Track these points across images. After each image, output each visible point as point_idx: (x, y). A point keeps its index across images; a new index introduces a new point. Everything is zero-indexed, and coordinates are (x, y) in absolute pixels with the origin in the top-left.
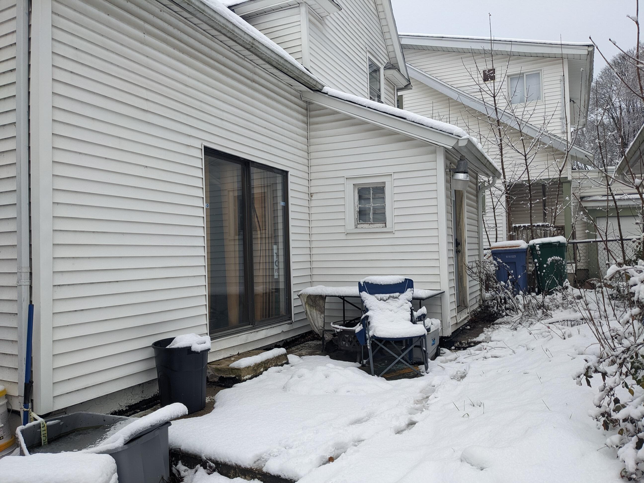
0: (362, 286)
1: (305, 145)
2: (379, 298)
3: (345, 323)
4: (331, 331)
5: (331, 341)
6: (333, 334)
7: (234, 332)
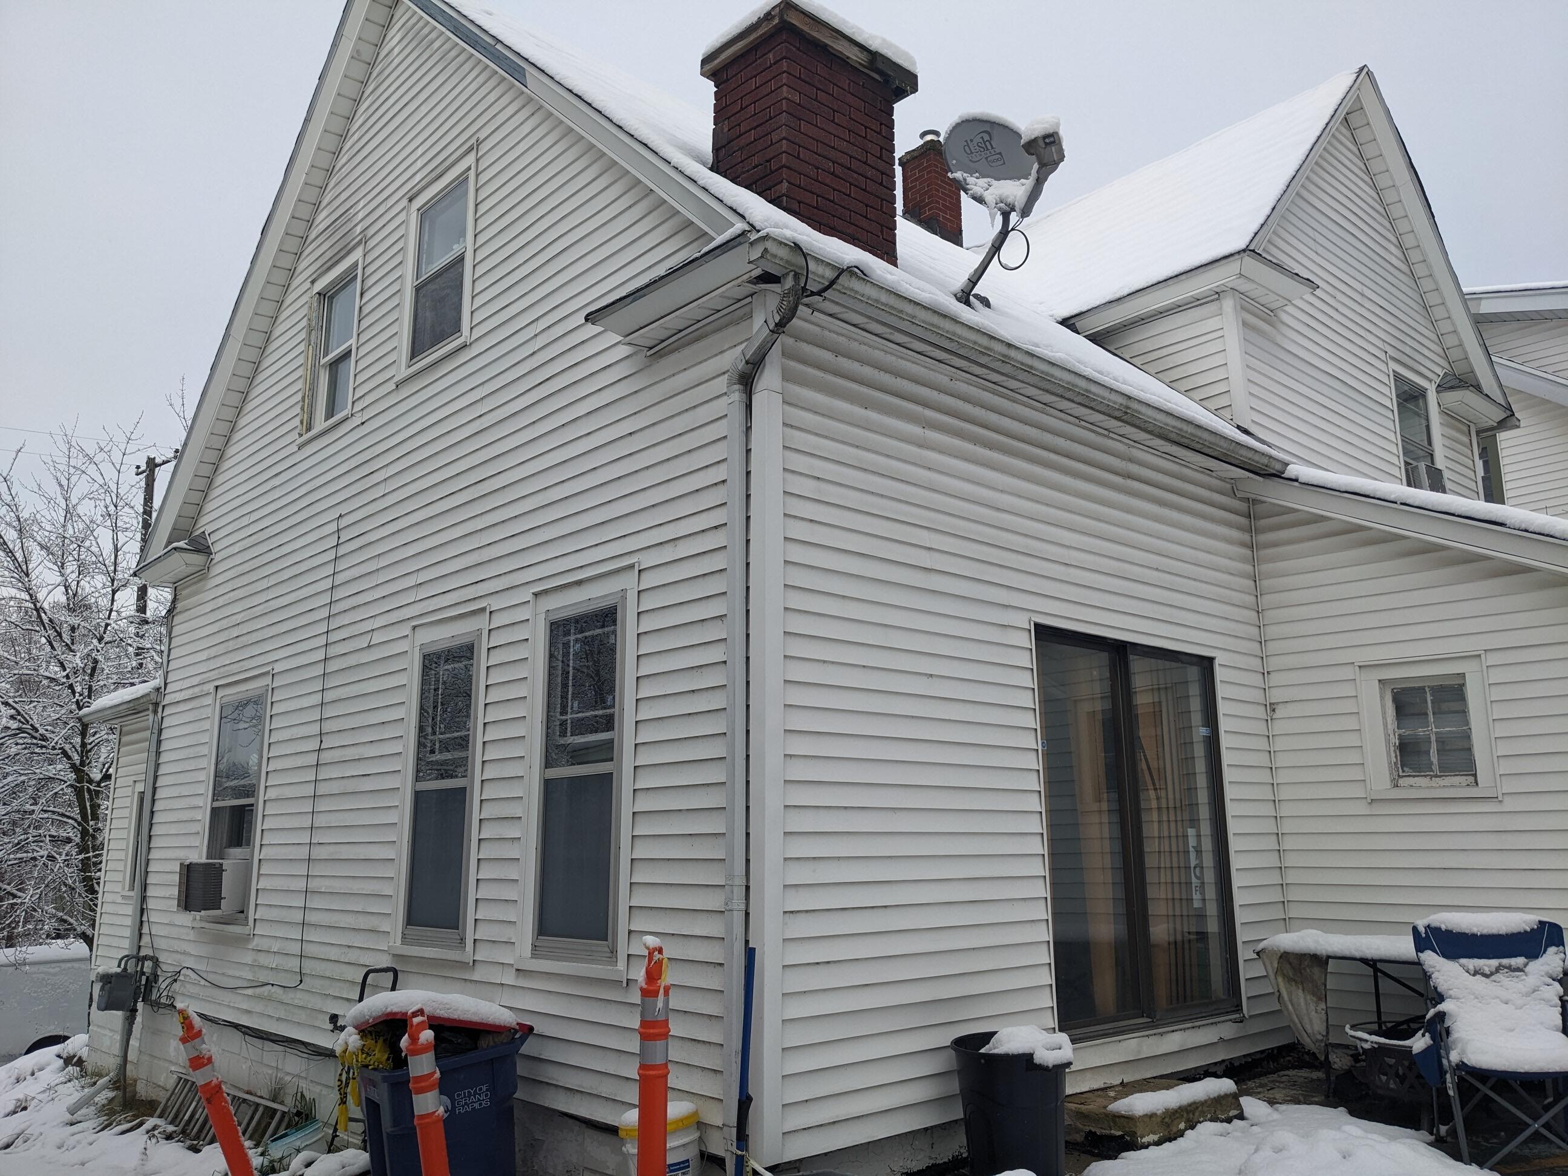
0: (1424, 935)
1: (1250, 594)
2: (1471, 968)
3: (1384, 1028)
4: (1347, 1047)
5: (1348, 1073)
6: (1352, 1056)
7: (1111, 1031)
